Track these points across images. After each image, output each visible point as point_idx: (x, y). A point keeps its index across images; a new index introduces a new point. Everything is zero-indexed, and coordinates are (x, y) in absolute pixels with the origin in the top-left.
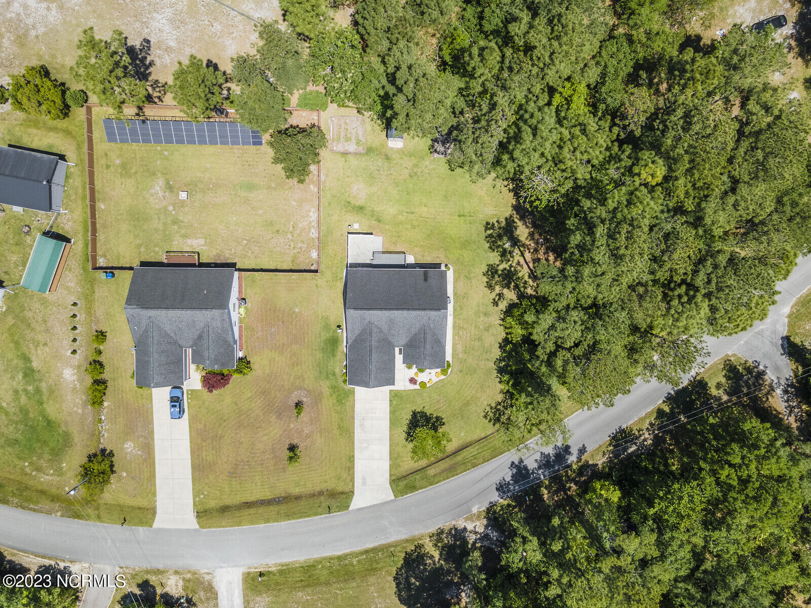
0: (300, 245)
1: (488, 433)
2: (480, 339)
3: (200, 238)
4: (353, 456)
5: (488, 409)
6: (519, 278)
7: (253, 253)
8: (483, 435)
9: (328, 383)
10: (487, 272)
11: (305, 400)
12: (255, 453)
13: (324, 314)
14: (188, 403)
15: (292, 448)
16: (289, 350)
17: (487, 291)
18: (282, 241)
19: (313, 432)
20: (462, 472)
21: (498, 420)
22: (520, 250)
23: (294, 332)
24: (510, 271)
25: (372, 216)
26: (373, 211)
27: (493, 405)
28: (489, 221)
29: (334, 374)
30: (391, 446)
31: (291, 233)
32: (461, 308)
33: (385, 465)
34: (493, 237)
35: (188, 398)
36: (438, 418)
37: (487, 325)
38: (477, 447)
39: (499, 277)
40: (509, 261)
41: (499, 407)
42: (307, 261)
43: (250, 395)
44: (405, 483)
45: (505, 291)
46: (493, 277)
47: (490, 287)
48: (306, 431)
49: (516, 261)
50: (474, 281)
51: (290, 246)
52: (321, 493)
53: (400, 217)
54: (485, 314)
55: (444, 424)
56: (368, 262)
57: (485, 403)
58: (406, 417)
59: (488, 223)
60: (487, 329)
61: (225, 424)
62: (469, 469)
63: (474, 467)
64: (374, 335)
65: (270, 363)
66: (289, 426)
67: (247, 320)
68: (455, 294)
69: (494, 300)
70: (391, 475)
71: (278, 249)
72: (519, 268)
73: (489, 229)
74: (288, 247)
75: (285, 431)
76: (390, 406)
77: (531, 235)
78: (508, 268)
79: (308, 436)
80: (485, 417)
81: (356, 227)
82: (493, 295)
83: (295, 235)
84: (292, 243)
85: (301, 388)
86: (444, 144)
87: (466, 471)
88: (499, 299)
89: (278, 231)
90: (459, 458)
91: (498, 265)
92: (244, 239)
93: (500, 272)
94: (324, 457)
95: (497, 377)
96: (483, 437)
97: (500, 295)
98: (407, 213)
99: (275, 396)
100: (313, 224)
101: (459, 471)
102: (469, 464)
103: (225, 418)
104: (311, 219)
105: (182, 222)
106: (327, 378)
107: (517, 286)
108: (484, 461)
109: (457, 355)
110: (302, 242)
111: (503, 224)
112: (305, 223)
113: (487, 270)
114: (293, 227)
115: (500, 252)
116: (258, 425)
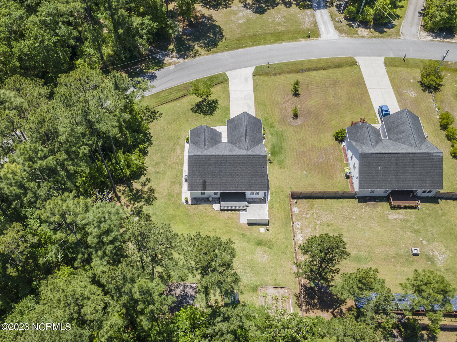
0: (308, 216)
1: (161, 106)
2: (164, 157)
3: (393, 220)
4: (254, 92)
5: (159, 118)
6: (129, 197)
7: (347, 210)
8: (164, 105)
9: (276, 129)
10: (153, 200)
11: (292, 120)
12: (323, 92)
13: (283, 170)
14: (376, 117)
15: (296, 94)
16: (308, 148)
17: (154, 188)
18: (323, 219)
19: (284, 103)
20: (180, 85)
21: (152, 113)
23: (305, 159)
24: (135, 201)
25: (249, 238)
26: (249, 242)
27: (155, 121)
29: (272, 134)
30: (229, 97)
31: (316, 225)
32: (176, 176)
33: (232, 88)
35: (377, 119)
36: (196, 112)
37: (157, 166)
38: (169, 98)
39: (144, 197)
40: (135, 208)
41: (151, 120)
42: (301, 205)
43: (332, 122)
44: (219, 80)
45: (140, 187)
46: (149, 197)
47: (152, 190)
48: (288, 104)
49: (129, 208)
50: (165, 193)
51: (317, 215)
52: (275, 75)
54: (158, 173)
55: (191, 109)
56: (251, 205)
57: (162, 121)
58: (217, 113)
60: (158, 163)
61: (347, 106)
62: (175, 87)
63: (172, 88)
64: (244, 143)
65: (320, 140)
66: (301, 106)
67: (343, 166)
68: (181, 185)
69: (149, 182)
70: (228, 83)
71: (326, 213)
72: (128, 203)
74: (318, 214)
75: (304, 103)
78: (136, 203)
79: (288, 101)
81: (262, 229)
82: (149, 185)
83: (313, 223)
84: (315, 217)
85: (295, 126)
86: (186, 295)
88: (145, 182)
89: (328, 226)
90: (182, 93)
91: (144, 205)
92: (356, 219)
93: (143, 200)
94: (275, 91)
97: (144, 185)
99: (313, 122)
100: (299, 231)
101: (182, 86)
102: (175, 89)
103: (348, 109)
104: (301, 235)
105: (411, 232)
106: (277, 132)
107: (131, 191)
108: (164, 91)
109: (180, 148)
110: (306, 218)
112: (306, 231)
113: (153, 202)
114: (316, 228)
115: (141, 214)
116: (324, 106)
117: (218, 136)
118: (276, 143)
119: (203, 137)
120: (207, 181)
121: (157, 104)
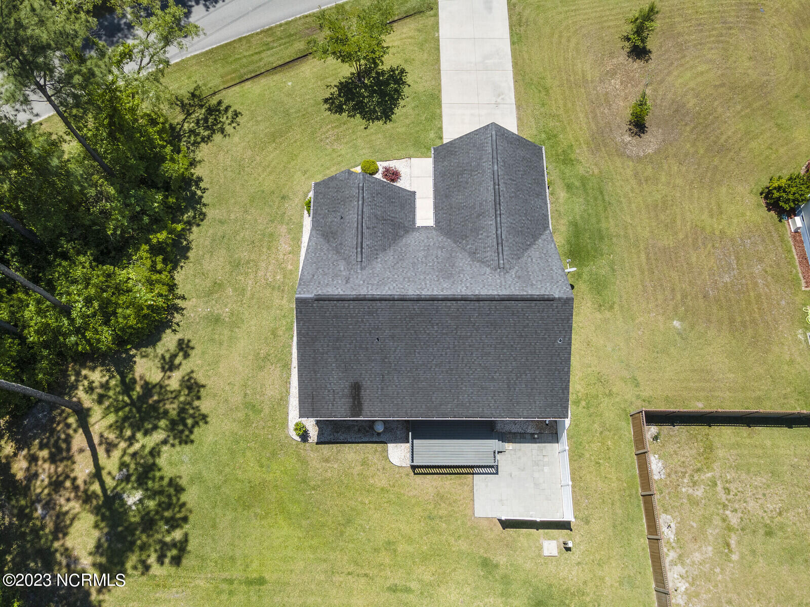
0: (699, 493)
1: (237, 88)
2: (236, 264)
4: (513, 43)
5: (229, 129)
6: (117, 411)
8: (248, 85)
9: (581, 170)
10: (196, 424)
11: (627, 138)
12: (718, 42)
13: (608, 314)
15: (639, 52)
16: (681, 236)
17: (200, 377)
18: (752, 505)
19: (601, 81)
21: (210, 111)
22: (102, 484)
23: (674, 274)
24: (136, 427)
25: (506, 581)
26: (505, 594)
27: (218, 137)
28: (173, 570)
29: (569, 187)
30: (438, 60)
31: (729, 529)
32: (274, 333)
33: (446, 31)
34: (167, 521)
36: (339, 110)
37: (216, 296)
38: (262, 64)
39: (166, 412)
40: (134, 455)
41: (206, 133)
42: (671, 448)
43: (753, 144)
44: (408, 5)
45: (155, 376)
46: (182, 410)
47: (192, 387)
48: (616, 82)
49: (116, 454)
50: (237, 399)
51: (727, 491)
53: (427, 577)
54: (216, 320)
55: (326, 101)
56: (509, 446)
57: (236, 139)
58: (404, 111)
59: (177, 561)
60: (217, 286)
61: (796, 90)
62: (281, 25)
63: (270, 29)
64: (492, 241)
65: (719, 207)
67: (798, 299)
69: (186, 356)
70: (436, 15)
71: (758, 481)
72: (112, 436)
73: (174, 545)
74: (732, 487)
75: (662, 81)
76: (441, 128)
77: (61, 530)
78: (139, 435)
79: (613, 73)
80: (236, 114)
81: (550, 545)
82: (186, 366)
83: (717, 521)
84: (723, 497)
85: (639, 159)
87: (286, 23)
88: (174, 356)
89: (769, 533)
91: (165, 442)
93: (163, 423)
94: (574, 40)
96: (248, 83)
97: (169, 365)
98: (408, 590)
99: (693, 145)
100: (672, 555)
101: (300, 23)
102: (278, 33)
103: (797, 101)
104: (682, 568)
106: (584, 181)
107: (127, 386)
108: (248, 39)
109: (290, 231)
110: (693, 502)
111: (132, 560)
112: (697, 557)
113: (196, 430)
114: (728, 545)
115: (153, 479)
116: (721, 90)
117: (402, 207)
118: (582, 217)
119: (352, 217)
120: (366, 383)
121: (224, 82)
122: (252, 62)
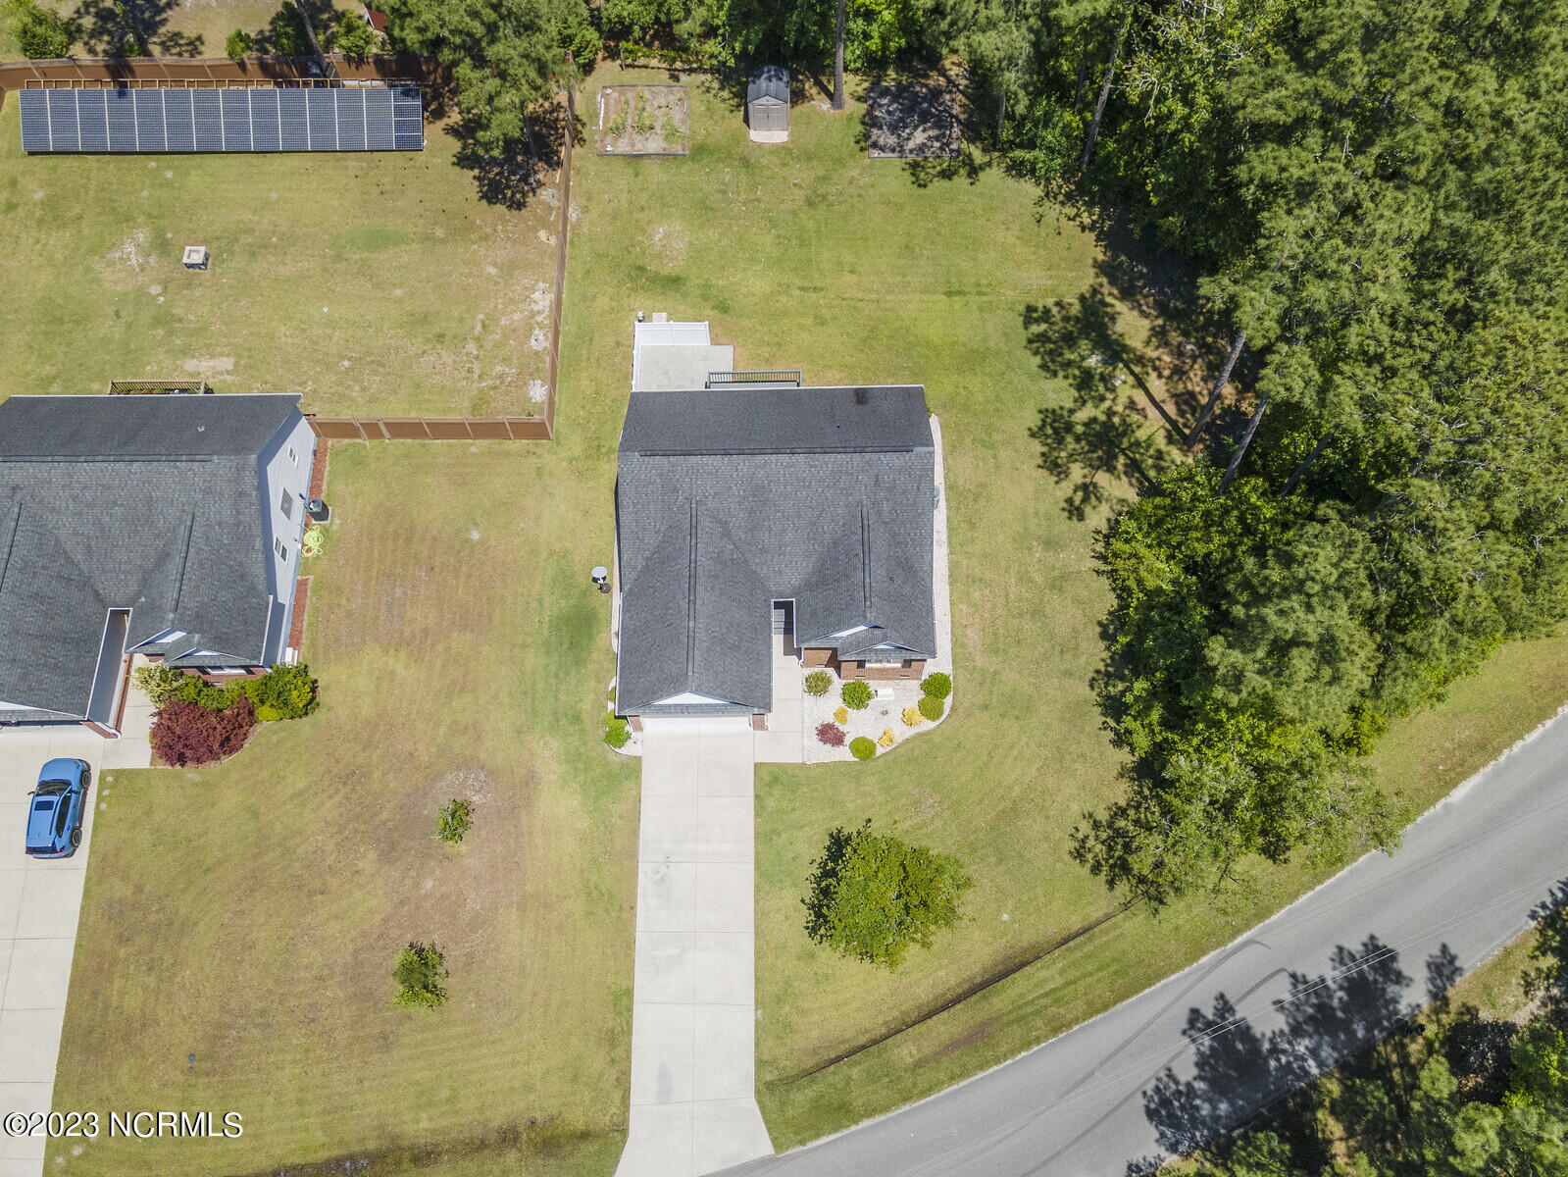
0: (499, 368)
1: (1095, 914)
2: (1036, 612)
3: (222, 355)
5: (1085, 828)
6: (1138, 444)
7: (364, 389)
8: (1076, 922)
9: (556, 744)
10: (1042, 428)
11: (476, 799)
12: (292, 983)
13: (556, 549)
14: (98, 812)
16: (440, 648)
17: (1047, 477)
19: (495, 907)
20: (1014, 1052)
22: (1132, 372)
23: (463, 596)
24: (1108, 426)
25: (705, 298)
26: (707, 286)
27: (1103, 816)
28: (1033, 302)
29: (577, 719)
30: (759, 955)
31: (478, 339)
32: (972, 525)
33: (740, 1022)
34: (1049, 340)
35: (100, 799)
37: (1056, 573)
38: (1060, 964)
39: (1078, 439)
40: (1102, 399)
41: (1121, 823)
42: (516, 409)
43: (301, 784)
44: (810, 1094)
45: (1102, 478)
46: (1060, 441)
47: (1055, 467)
48: (473, 904)
49: (1122, 400)
50: (1005, 453)
51: (470, 371)
52: (508, 1136)
53: (784, 299)
54: (1049, 544)
57: (1075, 808)
59: (1030, 309)
60: (1057, 585)
61: (207, 880)
62: (1038, 1040)
63: (1056, 1031)
65: (378, 687)
66: (417, 885)
68: (950, 487)
69: (1070, 500)
71: (437, 379)
72: (1135, 417)
73: (1037, 321)
74: (464, 373)
75: (401, 904)
76: (757, 815)
77: (1160, 335)
78: (1102, 418)
79: (477, 921)
80: (1079, 854)
82: (1066, 489)
83: (488, 345)
84: (475, 365)
85: (467, 764)
87: (1027, 1045)
88: (1085, 500)
89: (441, 336)
90: (999, 1002)
91: (1072, 412)
92: (343, 358)
93: (1079, 429)
94: (526, 995)
95: (1105, 726)
96: (1076, 927)
97: (1088, 490)
98: (802, 289)
99: (383, 787)
100: (539, 318)
101: (1004, 1047)
102: (1040, 1023)
103: (209, 861)
104: (535, 308)
105: (180, 320)
106: (555, 728)
107: (1134, 466)
108: (1094, 1009)
109: (969, 658)
110: (506, 361)
111: (1076, 309)
112: (517, 317)
113: (1040, 423)
114: (484, 326)
115: (1074, 377)
116: (317, 884)
118: (567, 673)
122: (1075, 964)
